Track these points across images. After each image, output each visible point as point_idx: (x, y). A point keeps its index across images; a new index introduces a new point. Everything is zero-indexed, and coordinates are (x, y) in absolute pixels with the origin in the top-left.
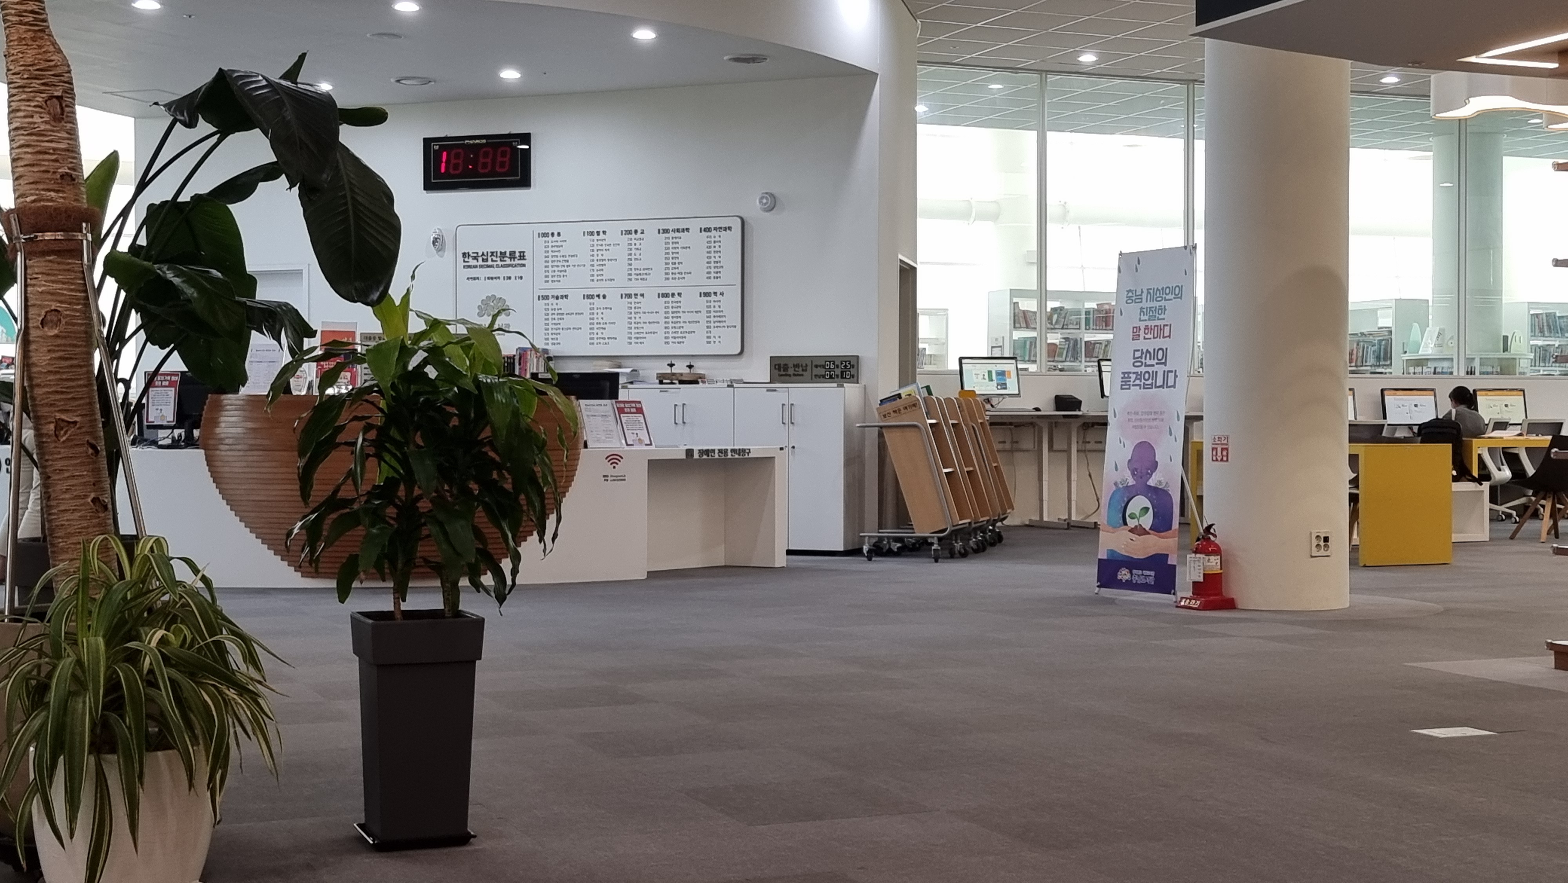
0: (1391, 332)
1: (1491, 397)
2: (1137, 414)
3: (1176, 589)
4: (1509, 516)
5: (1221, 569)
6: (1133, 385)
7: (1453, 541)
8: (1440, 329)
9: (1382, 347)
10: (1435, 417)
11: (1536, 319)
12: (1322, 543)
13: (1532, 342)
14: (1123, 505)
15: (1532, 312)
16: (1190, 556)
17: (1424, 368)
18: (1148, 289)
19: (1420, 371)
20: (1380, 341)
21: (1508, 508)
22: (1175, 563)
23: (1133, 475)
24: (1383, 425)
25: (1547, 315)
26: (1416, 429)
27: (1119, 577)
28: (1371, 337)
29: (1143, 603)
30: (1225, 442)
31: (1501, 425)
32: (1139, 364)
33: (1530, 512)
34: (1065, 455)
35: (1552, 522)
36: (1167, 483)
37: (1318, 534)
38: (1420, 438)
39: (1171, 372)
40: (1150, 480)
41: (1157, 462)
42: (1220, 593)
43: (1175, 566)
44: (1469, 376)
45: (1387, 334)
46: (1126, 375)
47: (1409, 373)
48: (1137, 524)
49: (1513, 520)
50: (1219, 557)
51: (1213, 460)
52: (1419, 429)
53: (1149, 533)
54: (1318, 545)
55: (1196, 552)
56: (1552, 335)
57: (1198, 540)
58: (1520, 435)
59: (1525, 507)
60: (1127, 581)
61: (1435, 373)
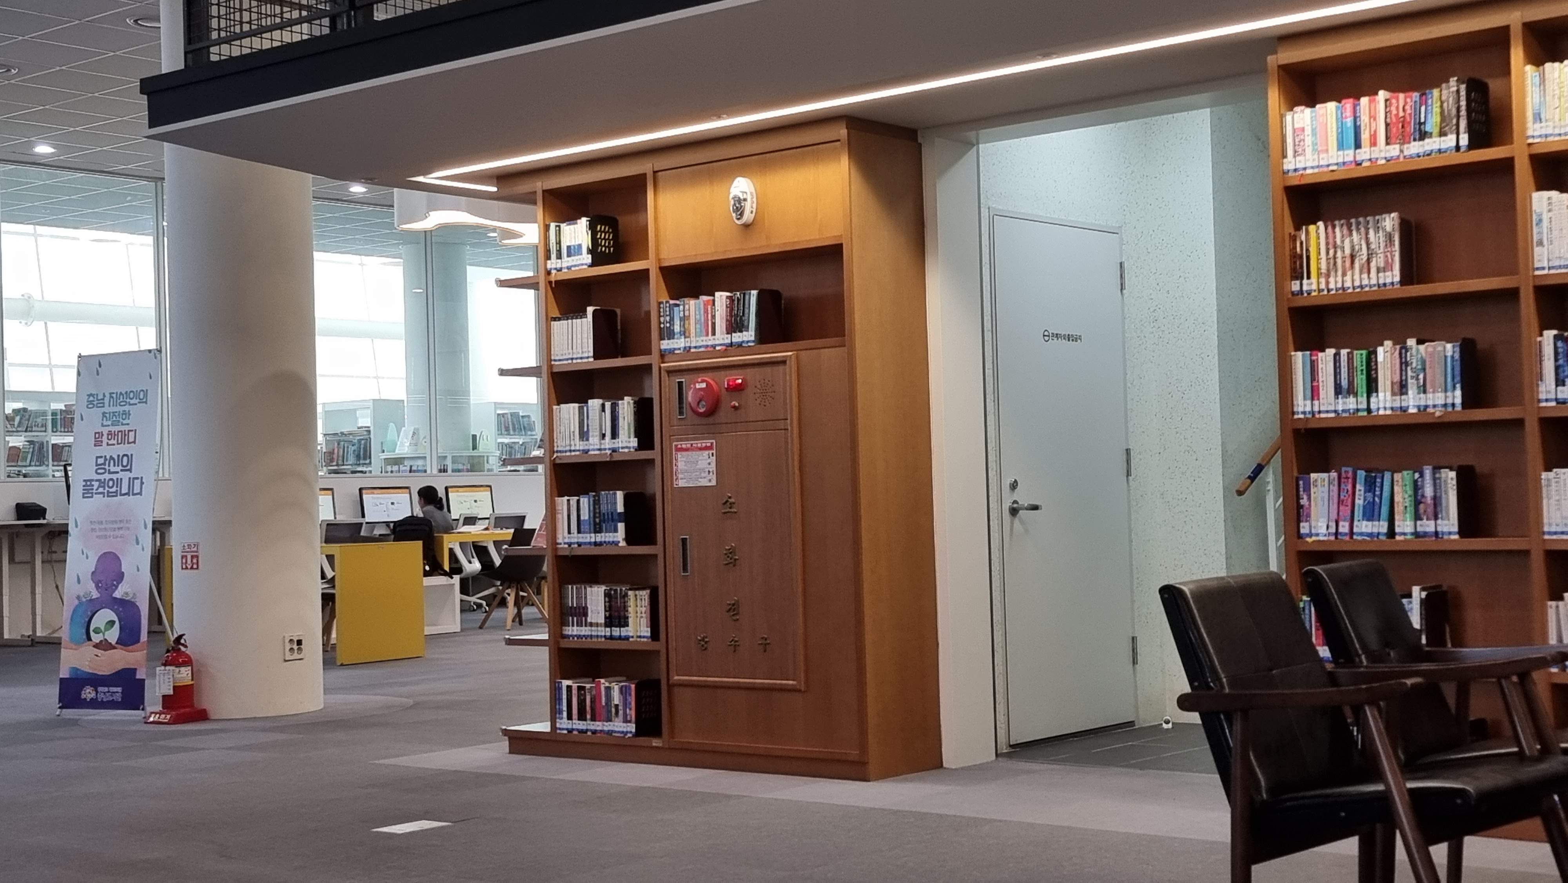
0: (369, 432)
1: (462, 494)
2: (102, 523)
3: (146, 704)
4: (480, 606)
5: (192, 680)
6: (96, 494)
7: (426, 634)
8: (415, 429)
9: (362, 446)
10: (410, 515)
11: (502, 419)
12: (295, 647)
13: (499, 440)
14: (87, 620)
15: (499, 412)
16: (160, 669)
17: (401, 466)
18: (111, 394)
19: (397, 469)
20: (359, 441)
21: (478, 598)
22: (144, 677)
23: (97, 587)
24: (362, 524)
25: (512, 414)
26: (392, 525)
27: (83, 696)
28: (351, 437)
29: (111, 722)
30: (195, 549)
31: (470, 520)
32: (103, 471)
33: (498, 599)
34: (28, 566)
35: (516, 611)
36: (134, 594)
37: (292, 638)
38: (392, 537)
39: (137, 478)
40: (117, 592)
41: (123, 573)
42: (192, 706)
43: (144, 680)
44: (442, 474)
45: (365, 433)
46: (88, 483)
47: (387, 472)
48: (102, 639)
49: (483, 610)
50: (190, 668)
51: (182, 569)
52: (394, 526)
53: (114, 648)
54: (291, 649)
55: (165, 665)
56: (517, 433)
57: (168, 651)
58: (487, 529)
59: (494, 596)
60: (92, 699)
61: (410, 471)
